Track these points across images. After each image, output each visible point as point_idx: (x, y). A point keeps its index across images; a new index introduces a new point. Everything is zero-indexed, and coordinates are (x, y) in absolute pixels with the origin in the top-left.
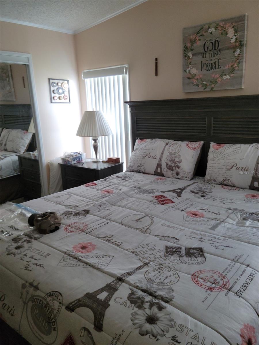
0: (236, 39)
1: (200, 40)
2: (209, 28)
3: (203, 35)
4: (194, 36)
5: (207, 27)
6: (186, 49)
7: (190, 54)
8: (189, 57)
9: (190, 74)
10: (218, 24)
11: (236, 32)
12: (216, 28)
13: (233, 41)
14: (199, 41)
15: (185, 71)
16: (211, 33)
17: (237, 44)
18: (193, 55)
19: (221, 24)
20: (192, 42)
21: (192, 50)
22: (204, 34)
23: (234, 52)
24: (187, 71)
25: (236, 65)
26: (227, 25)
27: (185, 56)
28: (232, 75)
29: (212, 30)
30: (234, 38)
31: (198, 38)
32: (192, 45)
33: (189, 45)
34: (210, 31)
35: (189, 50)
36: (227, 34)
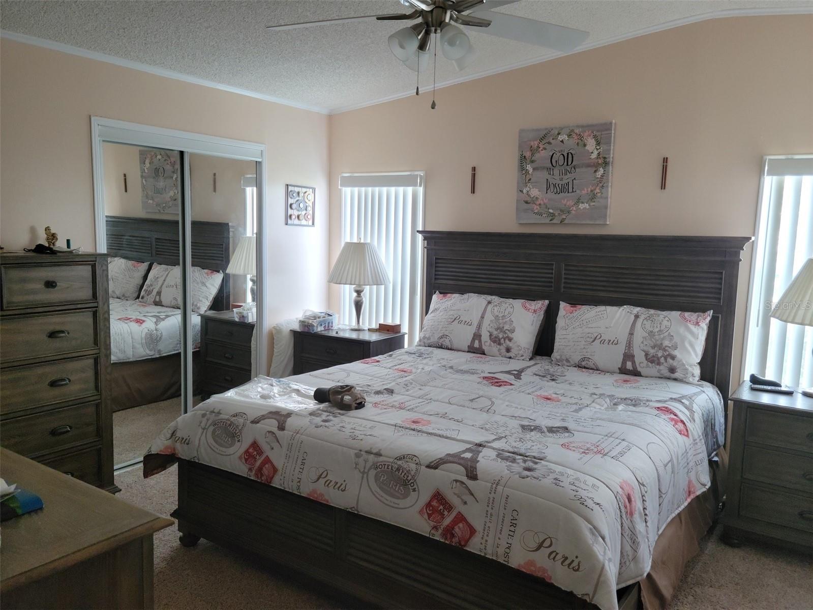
0: (599, 154)
1: (545, 149)
2: (559, 134)
3: (549, 143)
4: (536, 143)
5: (557, 133)
6: (523, 158)
7: (529, 168)
8: (527, 172)
9: (529, 195)
10: (572, 131)
11: (598, 143)
12: (569, 136)
13: (594, 156)
14: (544, 151)
15: (521, 191)
16: (562, 141)
17: (600, 161)
18: (534, 169)
19: (577, 131)
20: (533, 151)
21: (532, 162)
22: (552, 141)
23: (595, 171)
24: (525, 191)
25: (598, 190)
26: (586, 134)
27: (522, 168)
28: (592, 204)
29: (563, 137)
30: (596, 153)
31: (542, 146)
32: (533, 155)
33: (528, 154)
34: (560, 138)
35: (528, 161)
36: (585, 145)
